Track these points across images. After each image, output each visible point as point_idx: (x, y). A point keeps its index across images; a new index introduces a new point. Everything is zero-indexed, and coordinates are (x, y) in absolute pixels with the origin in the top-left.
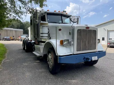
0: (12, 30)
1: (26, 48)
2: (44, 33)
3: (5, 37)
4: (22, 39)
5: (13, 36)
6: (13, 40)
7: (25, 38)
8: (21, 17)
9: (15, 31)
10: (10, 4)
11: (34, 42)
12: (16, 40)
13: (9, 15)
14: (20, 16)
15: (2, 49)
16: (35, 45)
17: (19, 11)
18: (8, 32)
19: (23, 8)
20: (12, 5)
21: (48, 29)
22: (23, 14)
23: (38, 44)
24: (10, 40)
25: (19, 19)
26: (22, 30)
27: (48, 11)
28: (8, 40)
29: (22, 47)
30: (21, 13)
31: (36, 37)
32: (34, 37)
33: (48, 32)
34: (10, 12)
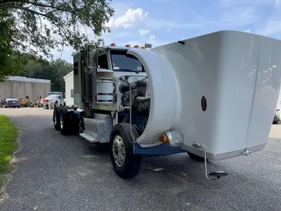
0: (24, 82)
1: (62, 126)
2: (104, 94)
3: (7, 100)
4: (49, 103)
5: (27, 97)
6: (26, 106)
7: (57, 102)
8: (50, 53)
9: (32, 83)
10: (25, 23)
11: (81, 113)
12: (33, 106)
13: (21, 47)
14: (46, 50)
15: (6, 127)
16: (85, 119)
17: (44, 38)
18: (14, 85)
19: (55, 32)
20: (28, 26)
21: (114, 85)
22: (55, 46)
23: (92, 117)
24: (19, 107)
25: (44, 57)
26: (49, 81)
27: (113, 45)
28: (14, 107)
29: (52, 124)
30: (50, 43)
31: (87, 101)
32: (83, 100)
33: (114, 92)
34: (23, 40)
